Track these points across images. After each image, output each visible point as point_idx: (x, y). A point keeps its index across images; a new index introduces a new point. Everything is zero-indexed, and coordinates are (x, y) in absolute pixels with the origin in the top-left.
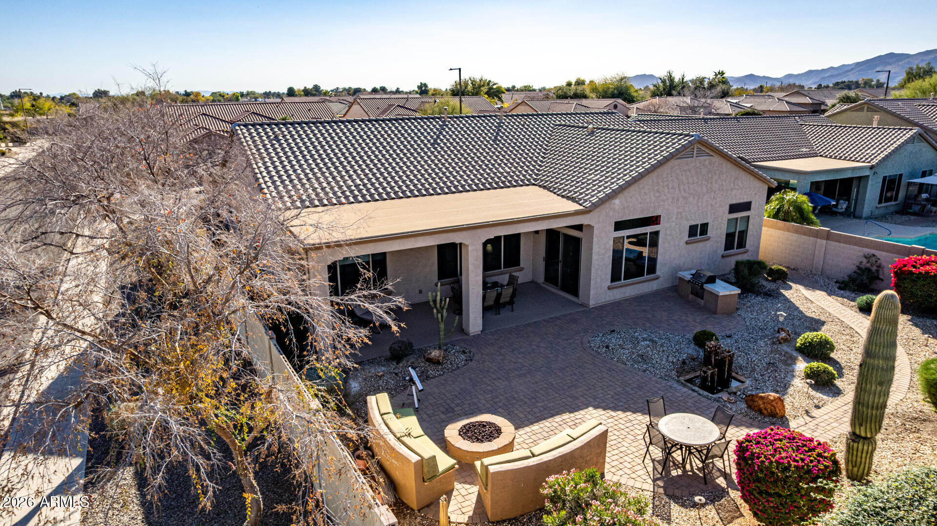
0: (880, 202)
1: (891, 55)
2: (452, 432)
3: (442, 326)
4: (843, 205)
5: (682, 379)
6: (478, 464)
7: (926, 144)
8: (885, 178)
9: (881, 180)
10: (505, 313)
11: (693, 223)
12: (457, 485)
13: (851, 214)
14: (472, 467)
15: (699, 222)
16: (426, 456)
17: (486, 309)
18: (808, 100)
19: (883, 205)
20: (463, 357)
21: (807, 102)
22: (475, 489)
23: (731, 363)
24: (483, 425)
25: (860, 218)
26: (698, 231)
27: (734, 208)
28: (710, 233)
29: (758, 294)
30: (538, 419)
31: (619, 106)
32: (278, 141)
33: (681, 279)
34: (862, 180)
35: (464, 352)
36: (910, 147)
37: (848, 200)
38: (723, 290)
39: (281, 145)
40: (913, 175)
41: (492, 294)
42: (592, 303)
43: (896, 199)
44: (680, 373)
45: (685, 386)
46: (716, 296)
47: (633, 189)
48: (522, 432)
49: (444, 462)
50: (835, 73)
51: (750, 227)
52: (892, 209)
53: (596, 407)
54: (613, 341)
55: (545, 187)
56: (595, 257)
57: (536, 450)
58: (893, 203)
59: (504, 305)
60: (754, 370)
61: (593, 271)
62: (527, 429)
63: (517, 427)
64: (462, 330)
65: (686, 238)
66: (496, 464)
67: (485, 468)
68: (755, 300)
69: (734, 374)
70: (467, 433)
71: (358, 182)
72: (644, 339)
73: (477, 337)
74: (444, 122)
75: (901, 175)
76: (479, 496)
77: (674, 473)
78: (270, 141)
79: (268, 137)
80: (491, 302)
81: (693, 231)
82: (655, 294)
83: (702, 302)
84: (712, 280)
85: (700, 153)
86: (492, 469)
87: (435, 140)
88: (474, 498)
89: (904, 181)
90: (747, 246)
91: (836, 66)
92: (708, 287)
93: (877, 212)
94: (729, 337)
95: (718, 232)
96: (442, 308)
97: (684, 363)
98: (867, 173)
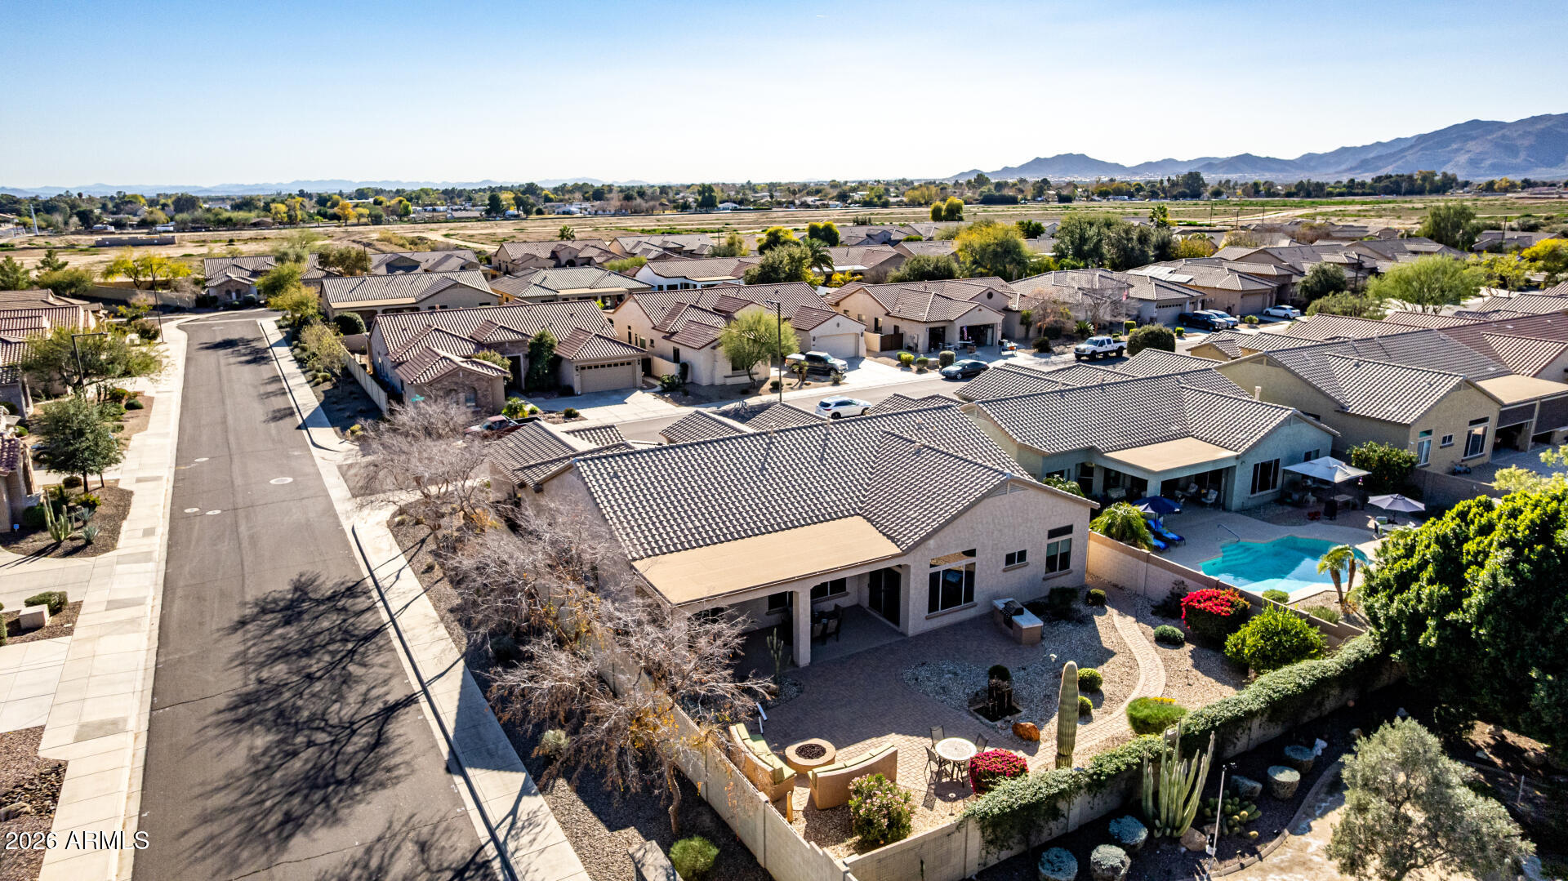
0: (1253, 492)
1: (1475, 124)
2: (791, 751)
3: (778, 664)
4: (1213, 495)
5: (972, 709)
6: (810, 773)
7: (1305, 424)
8: (1256, 466)
9: (1251, 468)
10: (830, 644)
11: (1010, 552)
12: (796, 788)
13: (1221, 505)
14: (806, 776)
15: (1016, 550)
16: (777, 767)
17: (814, 640)
18: (1271, 270)
19: (1257, 494)
20: (795, 688)
21: (1271, 273)
22: (808, 791)
23: (1010, 696)
24: (812, 746)
25: (1229, 511)
26: (1015, 559)
27: (1053, 534)
28: (1028, 558)
29: (1069, 619)
30: (854, 742)
31: (995, 295)
32: (618, 478)
33: (996, 608)
34: (1230, 471)
35: (795, 685)
36: (1286, 430)
37: (1219, 490)
38: (1029, 622)
39: (621, 483)
40: (1293, 460)
41: (819, 627)
42: (911, 632)
43: (1274, 486)
44: (971, 703)
45: (972, 715)
46: (1021, 629)
47: (948, 530)
48: (841, 751)
49: (788, 772)
50: (1384, 152)
51: (1073, 548)
52: (1269, 498)
53: (898, 733)
54: (923, 673)
55: (869, 520)
56: (912, 592)
57: (848, 764)
58: (1270, 491)
59: (830, 635)
60: (1032, 701)
61: (911, 603)
62: (845, 749)
63: (838, 749)
64: (794, 664)
65: (1003, 566)
66: (821, 773)
67: (815, 775)
68: (1065, 627)
69: (1014, 704)
70: (801, 752)
71: (698, 524)
72: (949, 672)
73: (806, 668)
74: (770, 438)
75: (1277, 461)
76: (811, 795)
77: (944, 780)
78: (611, 479)
79: (608, 474)
80: (818, 634)
81: (1010, 559)
82: (972, 621)
83: (1011, 632)
84: (1020, 612)
85: (1013, 488)
86: (819, 775)
87: (763, 465)
88: (807, 796)
89: (1282, 467)
90: (1071, 567)
91: (1385, 140)
92: (1016, 618)
93: (1250, 504)
94: (1024, 669)
95: (1037, 559)
96: (778, 649)
97: (977, 694)
98: (1233, 463)
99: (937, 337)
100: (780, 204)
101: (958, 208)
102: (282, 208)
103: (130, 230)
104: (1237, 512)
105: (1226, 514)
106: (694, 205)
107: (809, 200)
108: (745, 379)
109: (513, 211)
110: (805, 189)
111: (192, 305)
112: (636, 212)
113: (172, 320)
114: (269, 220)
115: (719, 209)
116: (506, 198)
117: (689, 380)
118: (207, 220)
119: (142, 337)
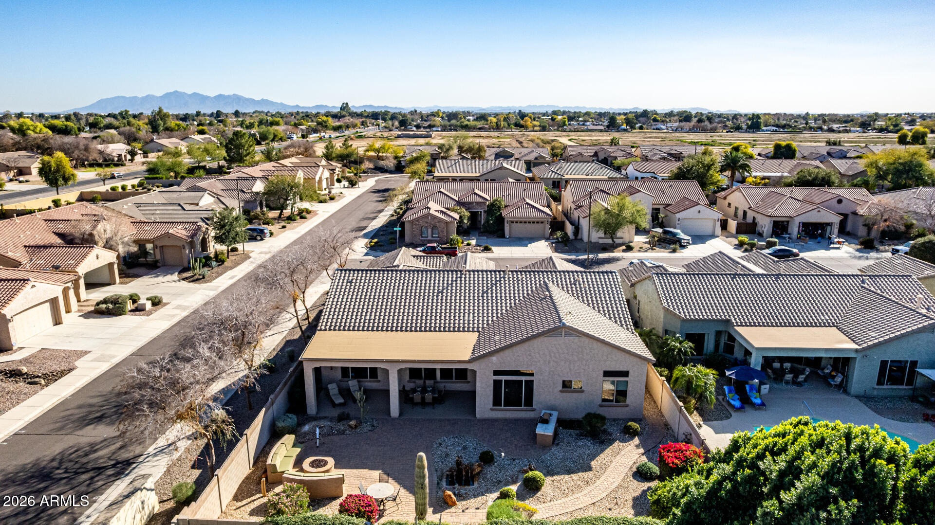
0: (880, 383)
4: (839, 379)
8: (885, 362)
9: (878, 363)
19: (885, 386)
24: (322, 461)
25: (849, 394)
27: (608, 374)
34: (853, 361)
37: (843, 375)
42: (478, 416)
43: (909, 384)
51: (632, 389)
52: (902, 394)
55: (479, 336)
56: (478, 389)
61: (477, 397)
65: (560, 388)
70: (313, 462)
74: (462, 274)
87: (443, 290)
89: (918, 369)
90: (628, 402)
92: (539, 425)
93: (875, 393)
95: (593, 388)
98: (852, 355)
99: (780, 228)
100: (811, 128)
101: (924, 135)
102: (494, 120)
103: (422, 129)
104: (858, 397)
105: (843, 396)
106: (744, 126)
107: (835, 126)
108: (610, 241)
109: (624, 127)
110: (835, 118)
111: (393, 169)
112: (704, 130)
113: (374, 177)
114: (487, 126)
115: (763, 130)
116: (620, 119)
117: (579, 237)
118: (456, 126)
119: (350, 184)
